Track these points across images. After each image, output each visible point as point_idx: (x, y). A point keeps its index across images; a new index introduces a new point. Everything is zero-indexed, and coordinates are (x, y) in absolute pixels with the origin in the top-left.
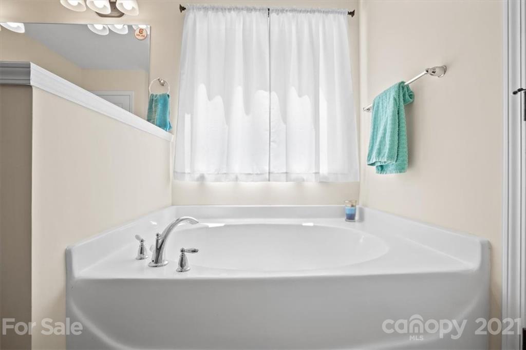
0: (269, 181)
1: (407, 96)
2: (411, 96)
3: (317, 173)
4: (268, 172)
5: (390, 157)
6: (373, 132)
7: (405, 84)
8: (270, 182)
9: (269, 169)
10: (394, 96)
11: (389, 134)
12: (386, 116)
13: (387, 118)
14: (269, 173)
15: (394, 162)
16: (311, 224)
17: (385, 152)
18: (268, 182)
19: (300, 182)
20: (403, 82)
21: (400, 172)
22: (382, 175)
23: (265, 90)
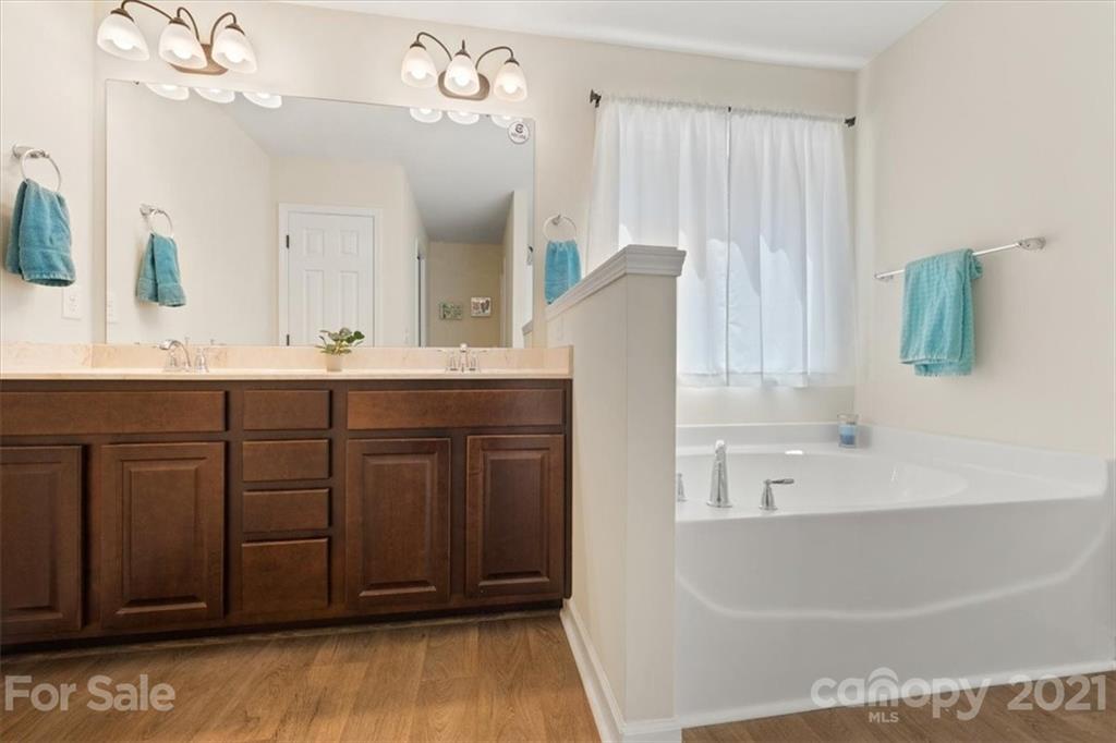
0: (728, 384)
1: (974, 270)
2: (978, 269)
3: (805, 373)
4: (725, 371)
5: (952, 353)
6: (911, 316)
7: (975, 254)
8: (730, 388)
9: (727, 365)
10: (957, 269)
11: (951, 322)
12: (941, 296)
13: (944, 298)
14: (728, 373)
15: (956, 361)
16: (799, 452)
17: (943, 348)
18: (726, 388)
19: (769, 386)
20: (971, 251)
21: (965, 374)
22: (928, 378)
23: (722, 240)
